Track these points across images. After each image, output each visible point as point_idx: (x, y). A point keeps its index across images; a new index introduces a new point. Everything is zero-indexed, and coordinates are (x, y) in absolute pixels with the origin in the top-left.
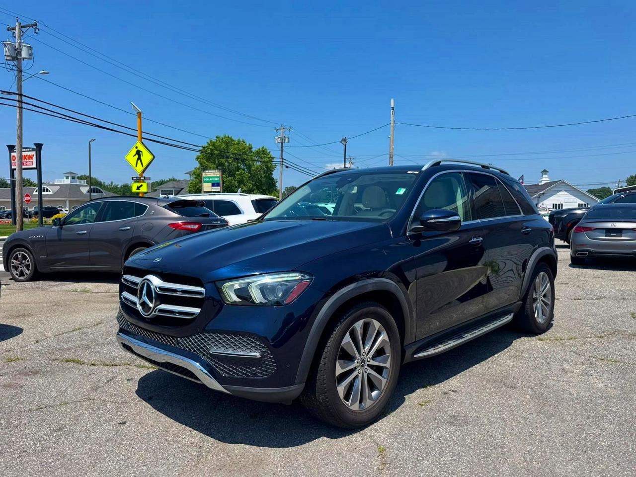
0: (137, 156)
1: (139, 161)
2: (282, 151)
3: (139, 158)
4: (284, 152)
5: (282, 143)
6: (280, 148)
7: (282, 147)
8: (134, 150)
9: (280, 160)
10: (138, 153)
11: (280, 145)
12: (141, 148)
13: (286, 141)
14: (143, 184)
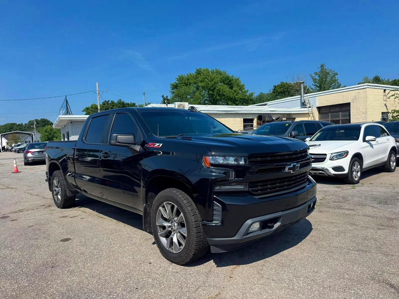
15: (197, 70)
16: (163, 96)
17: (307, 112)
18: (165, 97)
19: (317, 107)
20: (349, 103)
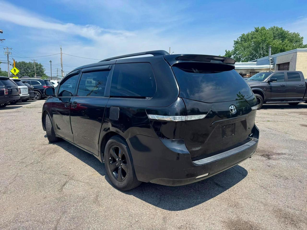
0: (14, 71)
1: (15, 72)
2: (8, 58)
3: (15, 71)
4: (9, 59)
5: (8, 55)
6: (7, 57)
7: (8, 56)
8: (13, 69)
9: (7, 62)
10: (15, 70)
11: (7, 55)
12: (15, 68)
13: (10, 54)
14: (17, 77)
15: (256, 28)
16: (226, 51)
17: (269, 68)
18: (227, 51)
19: (277, 64)
20: (289, 62)
